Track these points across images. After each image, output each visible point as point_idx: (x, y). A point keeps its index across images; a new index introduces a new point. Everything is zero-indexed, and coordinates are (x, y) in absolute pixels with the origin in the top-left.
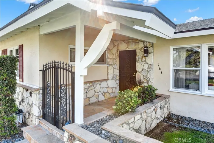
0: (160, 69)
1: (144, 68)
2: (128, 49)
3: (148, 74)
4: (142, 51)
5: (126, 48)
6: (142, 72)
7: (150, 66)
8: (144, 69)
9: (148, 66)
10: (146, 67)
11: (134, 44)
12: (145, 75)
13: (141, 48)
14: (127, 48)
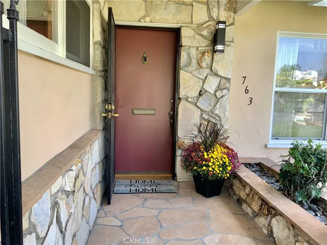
0: (247, 91)
1: (206, 87)
2: (151, 22)
3: (218, 106)
4: (202, 35)
5: (144, 17)
6: (200, 99)
7: (223, 81)
8: (206, 91)
9: (217, 84)
10: (212, 84)
11: (172, 7)
12: (207, 109)
13: (200, 26)
14: (148, 19)
